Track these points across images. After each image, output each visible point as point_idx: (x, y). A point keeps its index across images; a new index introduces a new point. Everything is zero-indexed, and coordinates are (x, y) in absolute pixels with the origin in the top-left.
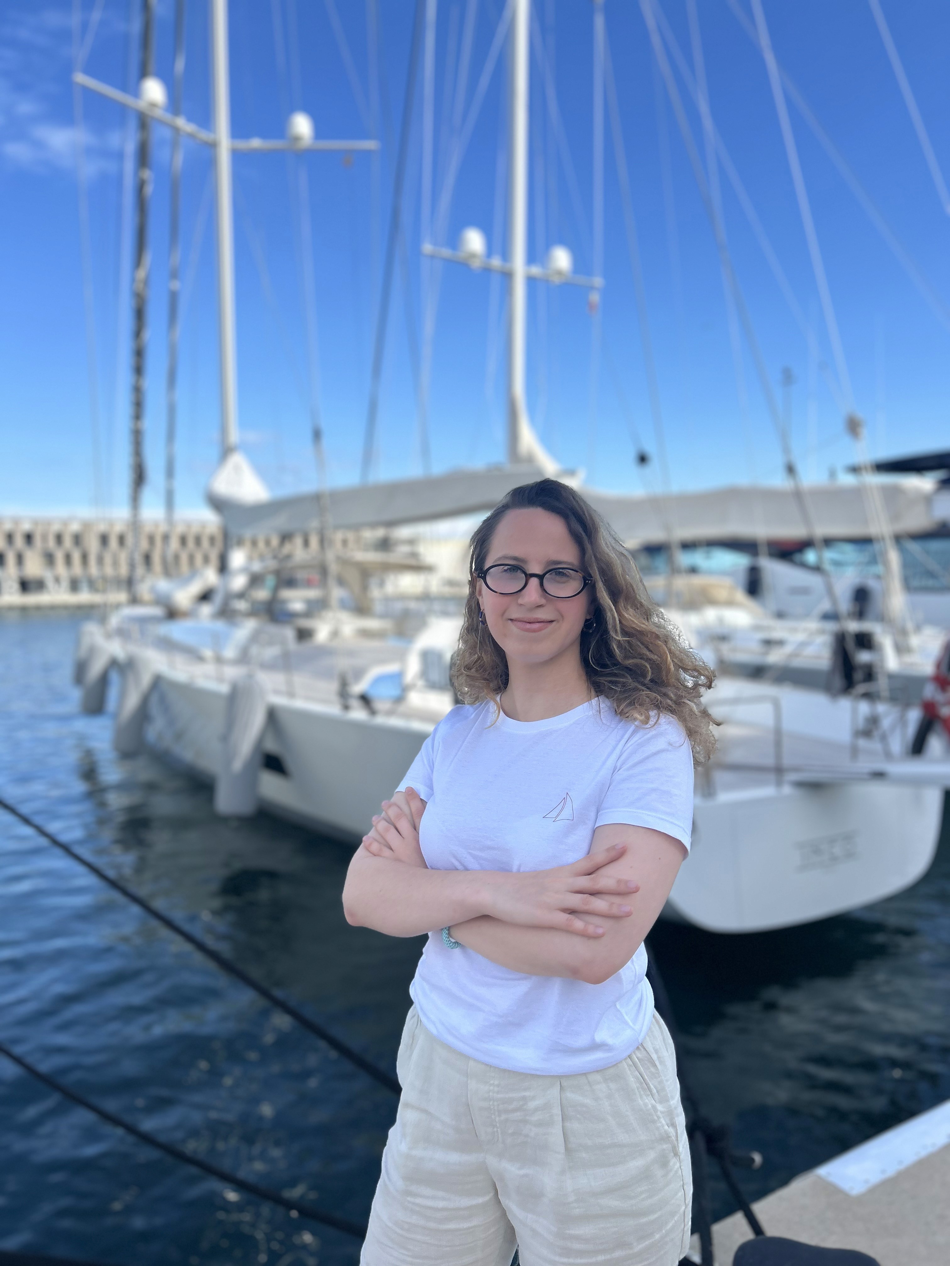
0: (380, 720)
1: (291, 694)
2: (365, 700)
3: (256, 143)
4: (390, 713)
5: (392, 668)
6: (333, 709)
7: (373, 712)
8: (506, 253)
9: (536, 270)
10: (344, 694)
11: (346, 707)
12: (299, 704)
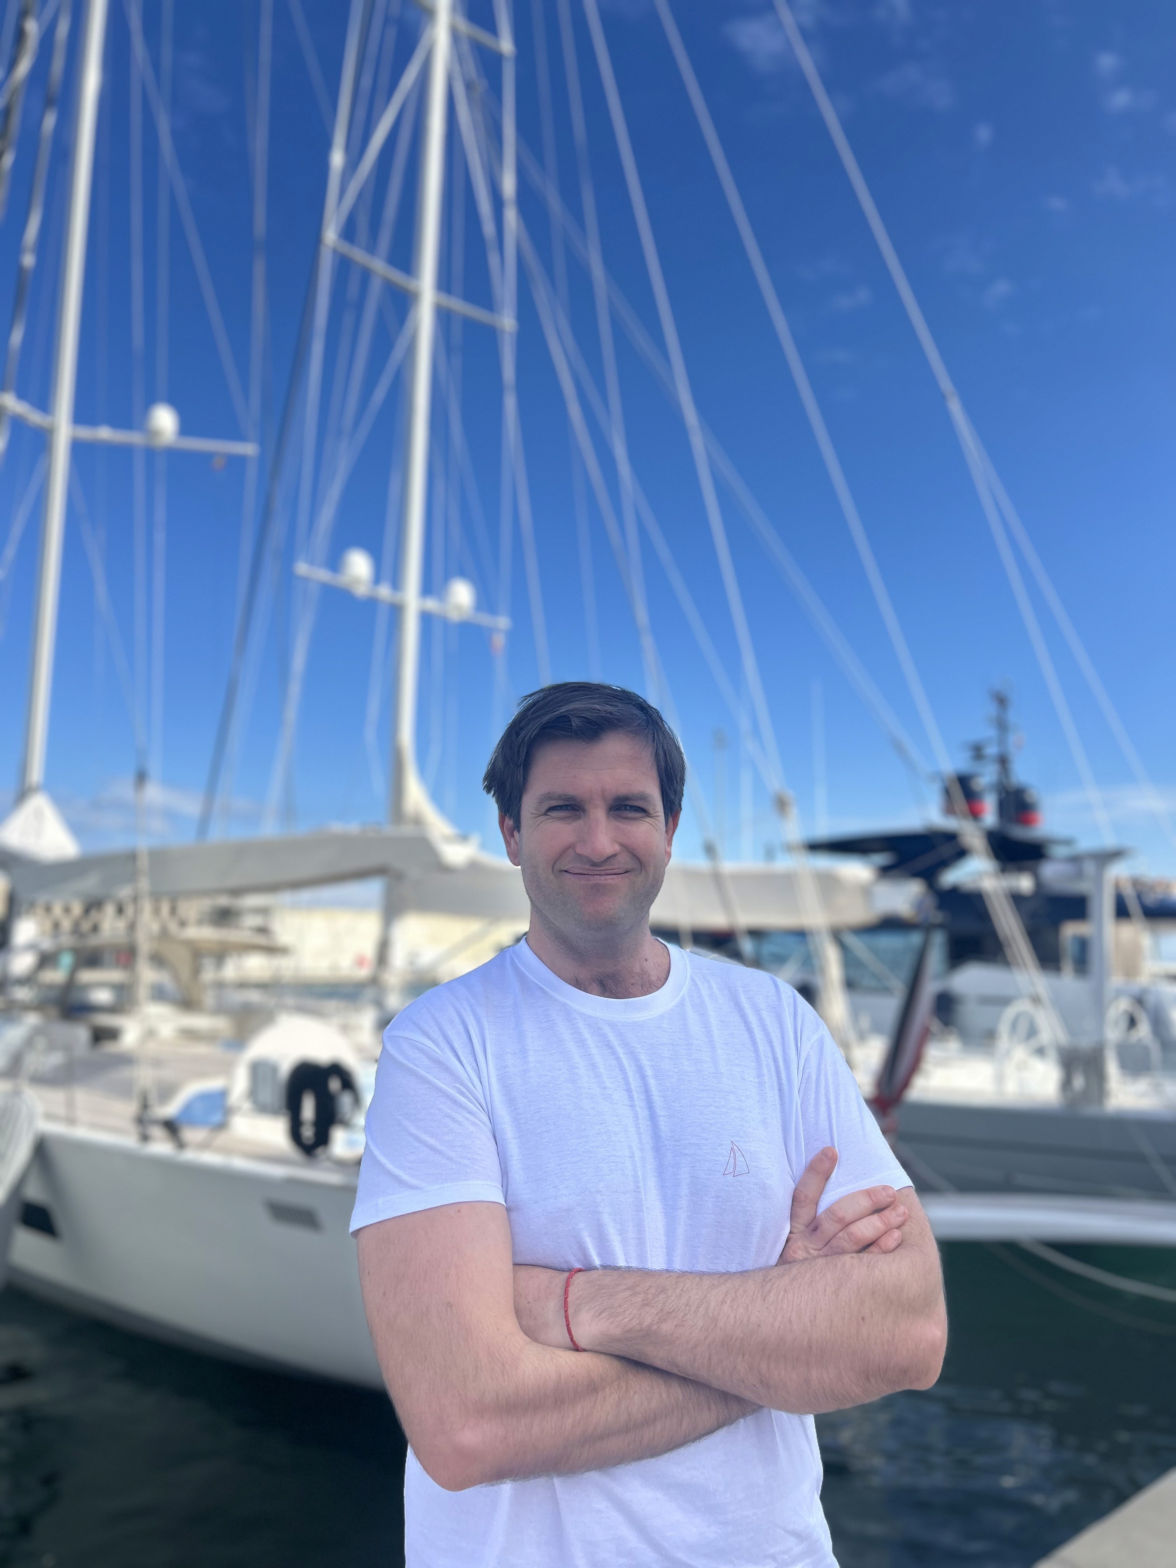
0: (190, 1156)
1: (71, 1121)
2: (171, 1127)
3: (104, 433)
4: (204, 1146)
5: (213, 1084)
6: (129, 1141)
7: (181, 1145)
8: (397, 582)
9: (431, 604)
10: (142, 1121)
11: (145, 1138)
12: (81, 1133)
